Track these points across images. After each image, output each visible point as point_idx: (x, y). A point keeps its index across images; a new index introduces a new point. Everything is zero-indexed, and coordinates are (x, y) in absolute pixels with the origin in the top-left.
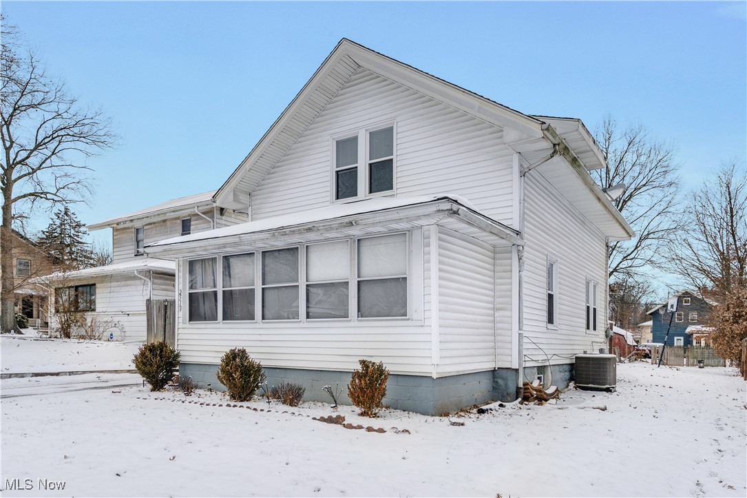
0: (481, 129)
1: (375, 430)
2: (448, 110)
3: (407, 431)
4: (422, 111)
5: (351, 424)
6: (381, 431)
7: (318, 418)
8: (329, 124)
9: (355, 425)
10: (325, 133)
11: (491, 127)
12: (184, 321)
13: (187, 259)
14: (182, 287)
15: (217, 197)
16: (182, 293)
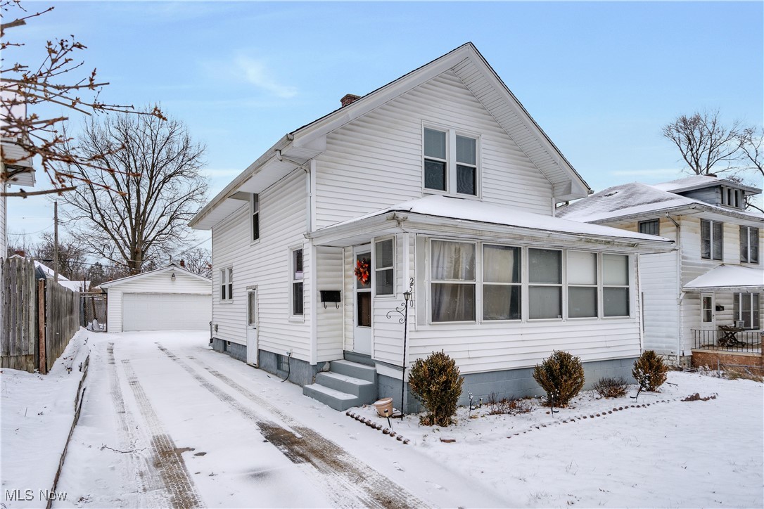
0: (535, 172)
8: (421, 108)
11: (541, 173)
12: (421, 322)
13: (425, 238)
14: (415, 274)
15: (296, 135)
16: (416, 282)
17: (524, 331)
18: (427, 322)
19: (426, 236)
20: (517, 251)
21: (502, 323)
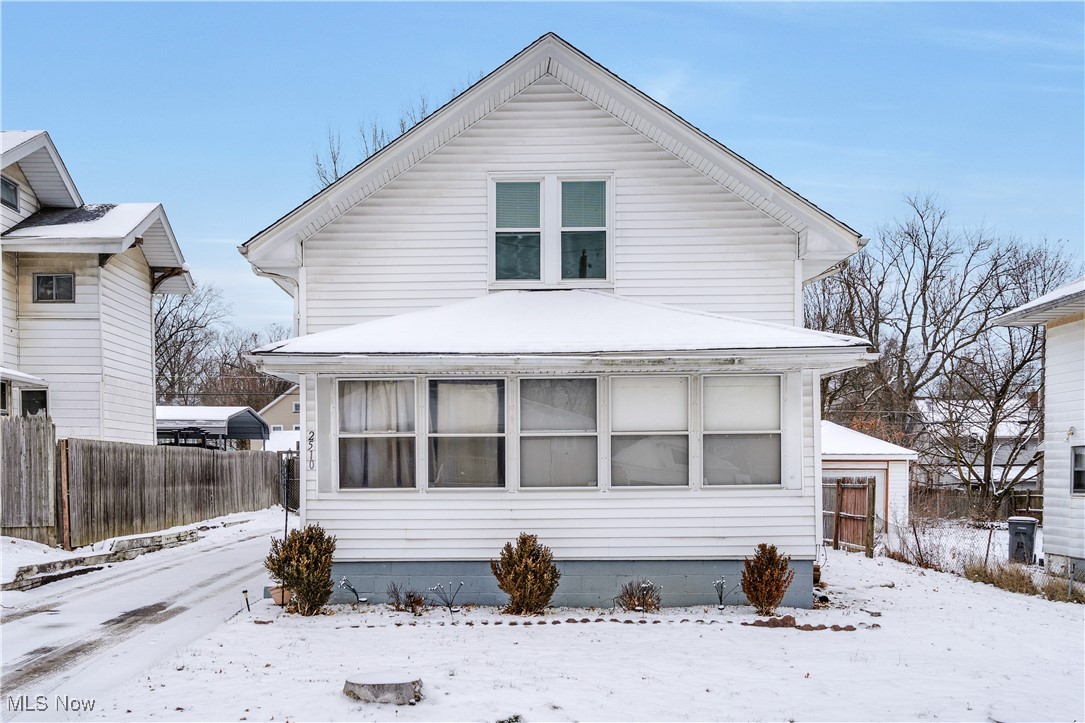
0: (750, 217)
1: (842, 629)
2: (700, 179)
3: (878, 625)
4: (658, 171)
5: (809, 625)
6: (850, 628)
7: (752, 622)
8: (486, 153)
9: (814, 625)
10: (475, 165)
11: (765, 217)
12: (324, 488)
13: (331, 378)
14: (315, 426)
15: (252, 246)
16: (316, 437)
17: (515, 505)
18: (334, 489)
19: (332, 376)
20: (500, 383)
21: (467, 492)
